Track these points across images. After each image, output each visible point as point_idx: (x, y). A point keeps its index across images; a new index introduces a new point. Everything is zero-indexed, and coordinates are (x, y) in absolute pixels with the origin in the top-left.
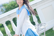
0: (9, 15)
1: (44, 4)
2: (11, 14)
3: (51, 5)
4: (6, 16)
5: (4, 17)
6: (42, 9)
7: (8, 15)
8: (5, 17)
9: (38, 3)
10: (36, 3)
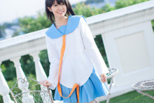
0: (33, 40)
1: (124, 27)
2: (38, 39)
3: (142, 31)
4: (24, 43)
5: (18, 45)
6: (115, 39)
7: (30, 41)
8: (21, 44)
9: (107, 20)
10: (103, 21)
